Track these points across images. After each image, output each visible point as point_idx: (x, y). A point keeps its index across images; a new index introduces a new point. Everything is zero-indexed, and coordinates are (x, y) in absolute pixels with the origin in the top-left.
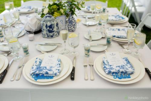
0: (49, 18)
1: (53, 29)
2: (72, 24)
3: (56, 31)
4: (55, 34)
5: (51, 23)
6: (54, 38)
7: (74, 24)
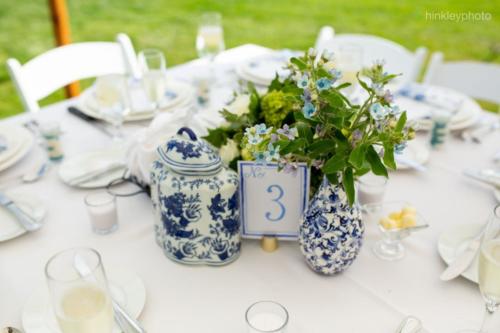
0: (181, 155)
1: (184, 222)
2: (318, 235)
3: (207, 239)
4: (201, 249)
5: (176, 190)
6: (191, 269)
7: (328, 235)
